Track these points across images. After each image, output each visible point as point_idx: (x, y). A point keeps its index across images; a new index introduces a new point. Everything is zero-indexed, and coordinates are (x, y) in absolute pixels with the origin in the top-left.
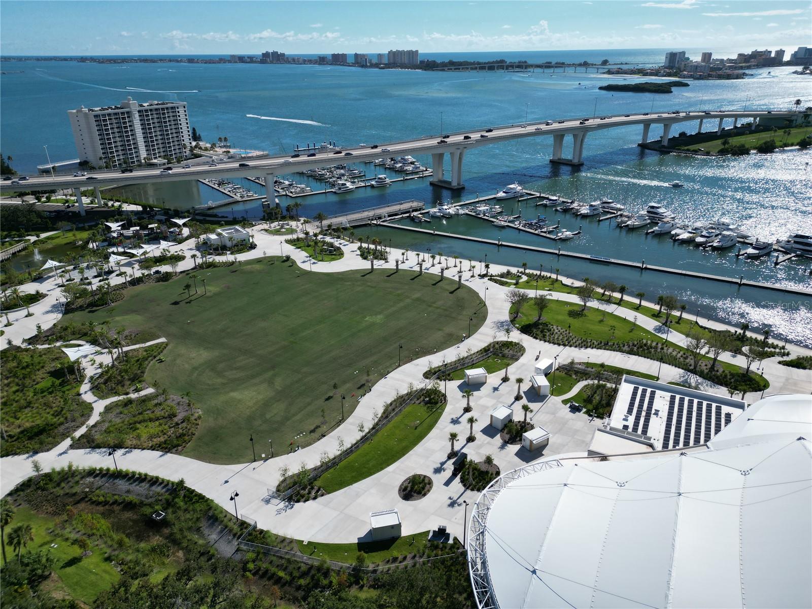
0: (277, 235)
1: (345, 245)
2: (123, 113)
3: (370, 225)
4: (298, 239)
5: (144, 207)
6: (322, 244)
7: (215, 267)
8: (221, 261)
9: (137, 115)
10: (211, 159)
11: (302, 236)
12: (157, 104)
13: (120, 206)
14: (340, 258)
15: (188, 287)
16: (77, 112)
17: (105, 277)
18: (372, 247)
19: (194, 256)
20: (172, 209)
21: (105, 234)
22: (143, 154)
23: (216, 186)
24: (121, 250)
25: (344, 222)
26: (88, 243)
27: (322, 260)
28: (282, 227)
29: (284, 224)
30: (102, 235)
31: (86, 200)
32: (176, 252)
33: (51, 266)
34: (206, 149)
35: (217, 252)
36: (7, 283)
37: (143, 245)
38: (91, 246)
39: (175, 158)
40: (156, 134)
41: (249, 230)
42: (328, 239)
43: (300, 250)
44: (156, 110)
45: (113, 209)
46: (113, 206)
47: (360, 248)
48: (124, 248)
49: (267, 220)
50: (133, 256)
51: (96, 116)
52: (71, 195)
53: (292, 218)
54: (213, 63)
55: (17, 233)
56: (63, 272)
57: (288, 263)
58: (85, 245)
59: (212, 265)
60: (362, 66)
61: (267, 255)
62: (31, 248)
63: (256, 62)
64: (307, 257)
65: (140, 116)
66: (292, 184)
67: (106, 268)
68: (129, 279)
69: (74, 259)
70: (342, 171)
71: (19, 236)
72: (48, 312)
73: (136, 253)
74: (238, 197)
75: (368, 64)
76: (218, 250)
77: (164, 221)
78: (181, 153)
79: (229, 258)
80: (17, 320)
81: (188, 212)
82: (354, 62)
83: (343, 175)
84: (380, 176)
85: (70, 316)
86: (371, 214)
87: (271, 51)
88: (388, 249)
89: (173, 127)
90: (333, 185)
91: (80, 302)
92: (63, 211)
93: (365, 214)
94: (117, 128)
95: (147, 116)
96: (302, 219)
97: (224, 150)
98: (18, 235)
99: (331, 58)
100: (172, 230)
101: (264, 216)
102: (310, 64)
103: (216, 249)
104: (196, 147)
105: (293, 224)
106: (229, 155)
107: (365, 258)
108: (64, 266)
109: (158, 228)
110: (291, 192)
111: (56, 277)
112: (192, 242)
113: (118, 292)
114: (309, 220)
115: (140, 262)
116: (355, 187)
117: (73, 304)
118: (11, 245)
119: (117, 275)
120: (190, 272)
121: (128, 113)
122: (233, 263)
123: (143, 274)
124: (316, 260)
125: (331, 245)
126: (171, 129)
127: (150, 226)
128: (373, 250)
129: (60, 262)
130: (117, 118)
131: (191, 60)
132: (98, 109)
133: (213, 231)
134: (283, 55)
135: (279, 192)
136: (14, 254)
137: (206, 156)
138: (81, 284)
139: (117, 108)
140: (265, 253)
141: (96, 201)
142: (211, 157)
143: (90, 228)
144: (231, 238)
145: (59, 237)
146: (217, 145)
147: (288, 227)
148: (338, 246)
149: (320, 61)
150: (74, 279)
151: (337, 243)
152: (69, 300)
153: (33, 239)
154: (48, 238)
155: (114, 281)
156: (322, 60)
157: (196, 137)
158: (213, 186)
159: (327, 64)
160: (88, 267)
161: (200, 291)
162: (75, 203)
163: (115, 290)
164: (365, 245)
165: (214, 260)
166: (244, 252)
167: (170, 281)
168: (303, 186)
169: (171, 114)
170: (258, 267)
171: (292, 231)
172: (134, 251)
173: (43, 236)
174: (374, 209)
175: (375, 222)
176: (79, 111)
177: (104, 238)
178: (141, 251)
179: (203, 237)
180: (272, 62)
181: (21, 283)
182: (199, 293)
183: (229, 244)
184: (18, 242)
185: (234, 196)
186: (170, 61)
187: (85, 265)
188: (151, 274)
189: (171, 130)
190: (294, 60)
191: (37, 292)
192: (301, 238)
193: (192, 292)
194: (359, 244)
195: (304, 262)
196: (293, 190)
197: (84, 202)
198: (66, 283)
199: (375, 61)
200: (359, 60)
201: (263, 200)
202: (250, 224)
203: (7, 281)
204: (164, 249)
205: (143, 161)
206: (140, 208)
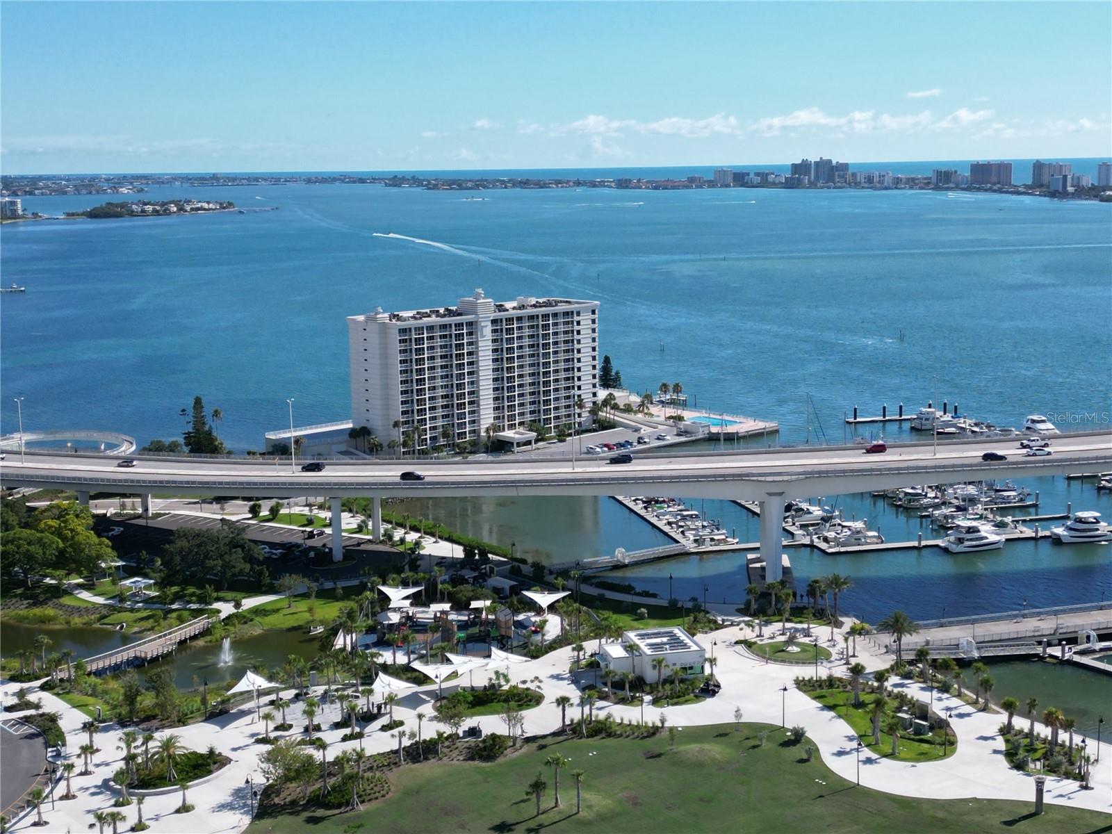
0: (776, 661)
1: (961, 716)
2: (459, 326)
3: (1040, 658)
4: (831, 682)
5: (469, 551)
6: (896, 704)
7: (609, 735)
8: (626, 722)
9: (487, 331)
10: (637, 435)
11: (841, 672)
12: (534, 306)
13: (417, 544)
14: (945, 756)
15: (538, 787)
16: (366, 321)
17: (357, 729)
18: (1043, 731)
19: (563, 701)
20: (530, 560)
21: (374, 614)
22: (487, 417)
23: (639, 508)
24: (402, 659)
25: (963, 642)
26: (334, 632)
27: (891, 755)
28: (791, 641)
29: (797, 630)
30: (367, 615)
31: (349, 521)
32: (524, 682)
33: (251, 688)
34: (628, 409)
35: (621, 693)
36: (154, 717)
37: (450, 656)
38: (339, 642)
39: (556, 427)
40: (523, 372)
41: (704, 640)
42: (914, 691)
43: (832, 714)
44: (531, 318)
45: (401, 549)
46: (402, 541)
47: (1006, 730)
48: (408, 654)
49: (754, 615)
50: (422, 679)
51: (403, 331)
52: (321, 507)
53: (821, 616)
54: (674, 188)
55: (198, 592)
56: (272, 703)
57: (798, 752)
58: (327, 637)
59: (601, 729)
60: (1053, 194)
61: (743, 720)
62: (219, 633)
63: (774, 185)
64: (851, 739)
65: (494, 331)
66: (831, 518)
67: (361, 704)
68: (406, 742)
69: (301, 673)
70: (972, 490)
71: (203, 600)
72: (222, 807)
73: (433, 676)
74: (688, 543)
75: (1070, 189)
76: (623, 688)
77: (508, 592)
78: (569, 416)
79: (645, 713)
80: (157, 818)
81: (564, 573)
82: (1030, 182)
83: (972, 501)
84: (1080, 514)
85: (267, 823)
86: (1046, 625)
87: (813, 158)
88: (1092, 746)
89: (562, 356)
90: (942, 528)
91: (294, 791)
92: (298, 546)
93: (1030, 625)
94: (442, 357)
95: (510, 331)
96: (849, 622)
97: (671, 411)
98: (198, 596)
99: (968, 174)
100: (521, 617)
101: (748, 603)
102: (911, 188)
103: (618, 685)
104: (606, 402)
105: (822, 632)
106: (682, 425)
107: (1019, 766)
108: (277, 690)
109: (490, 610)
110: (826, 540)
111: (256, 715)
112: (562, 659)
113: (378, 774)
114: (867, 626)
115: (438, 696)
116: (1003, 538)
117: (278, 793)
118: (181, 620)
119: (384, 728)
120: (550, 740)
121: (470, 324)
122: (654, 731)
123: (440, 735)
124: (875, 751)
125: (922, 711)
126: (556, 362)
127: (475, 604)
128: (1045, 741)
129: (270, 678)
130: (445, 336)
131: (624, 181)
132: (410, 314)
133: (617, 633)
134: (844, 167)
135: (792, 534)
136: (182, 643)
137: (626, 426)
138: (303, 742)
139: (450, 313)
140: (738, 713)
141: (370, 527)
142: (637, 430)
143: (348, 594)
144: (660, 662)
145: (277, 611)
146: (656, 399)
147: (806, 640)
148: (943, 715)
149: (939, 180)
150: (291, 726)
151: (939, 704)
152: (271, 781)
153: (226, 609)
154: (257, 611)
155: (377, 742)
156: (943, 178)
157: (608, 379)
158: (631, 505)
159: (958, 187)
160: (325, 698)
161: (566, 801)
162: (325, 526)
163: (371, 768)
164: (1021, 723)
165: (609, 716)
166: (686, 702)
167: (500, 760)
168: (859, 525)
169: (561, 328)
170: (715, 750)
171: (816, 654)
172: (429, 670)
173: (249, 603)
174: (1056, 613)
175: (1056, 651)
176: (371, 319)
177: (370, 622)
178: (445, 670)
179: (591, 646)
180: (812, 185)
181: (182, 721)
182: (561, 806)
183: (651, 675)
184: (197, 613)
185: (678, 537)
186: (578, 183)
187: (320, 690)
188: (457, 734)
189: (556, 364)
190: (870, 180)
191: (211, 752)
192: (840, 680)
193: (547, 803)
194: (1003, 717)
195: (840, 753)
196: (831, 535)
197: (344, 527)
198: (273, 735)
199: (1089, 180)
200: (1046, 179)
201: (750, 556)
202: (710, 621)
203: (157, 711)
204: (497, 673)
205: (483, 434)
206: (458, 552)
